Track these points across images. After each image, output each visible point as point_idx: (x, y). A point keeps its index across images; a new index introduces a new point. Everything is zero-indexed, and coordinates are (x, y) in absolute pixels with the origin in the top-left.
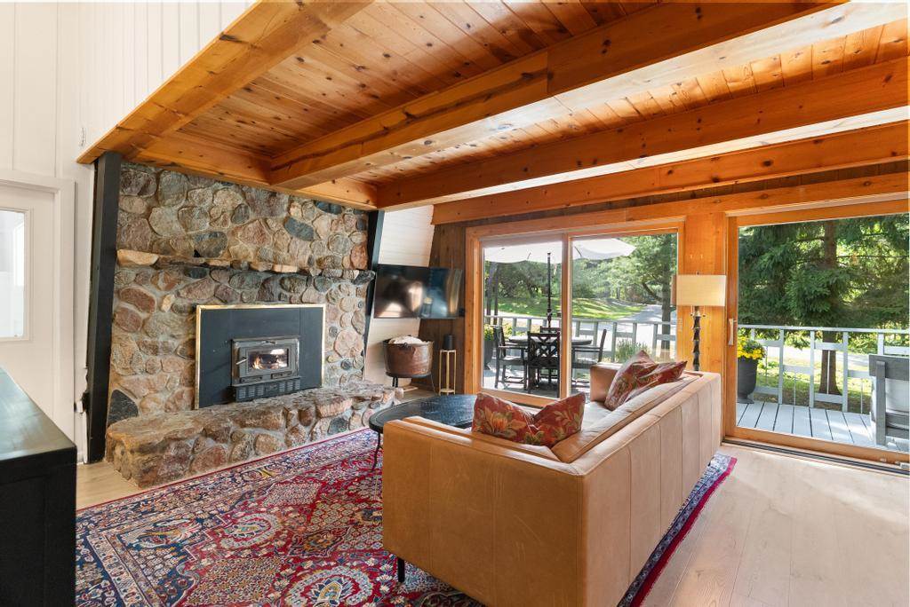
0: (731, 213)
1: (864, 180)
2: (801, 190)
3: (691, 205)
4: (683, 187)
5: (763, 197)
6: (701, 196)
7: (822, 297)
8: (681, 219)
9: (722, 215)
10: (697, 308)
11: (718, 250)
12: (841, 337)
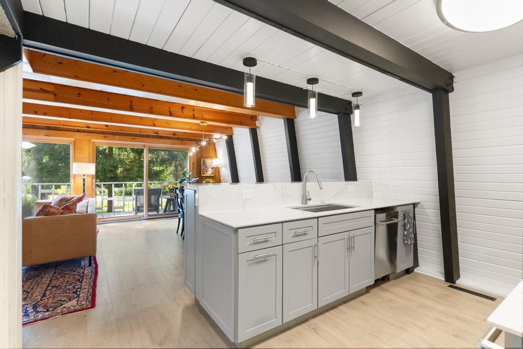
0: (94, 140)
1: (133, 137)
2: (117, 137)
3: (78, 135)
4: (75, 127)
5: (105, 137)
6: (81, 132)
7: (111, 171)
8: (73, 139)
9: (91, 141)
10: (84, 175)
11: (89, 153)
12: (122, 186)
